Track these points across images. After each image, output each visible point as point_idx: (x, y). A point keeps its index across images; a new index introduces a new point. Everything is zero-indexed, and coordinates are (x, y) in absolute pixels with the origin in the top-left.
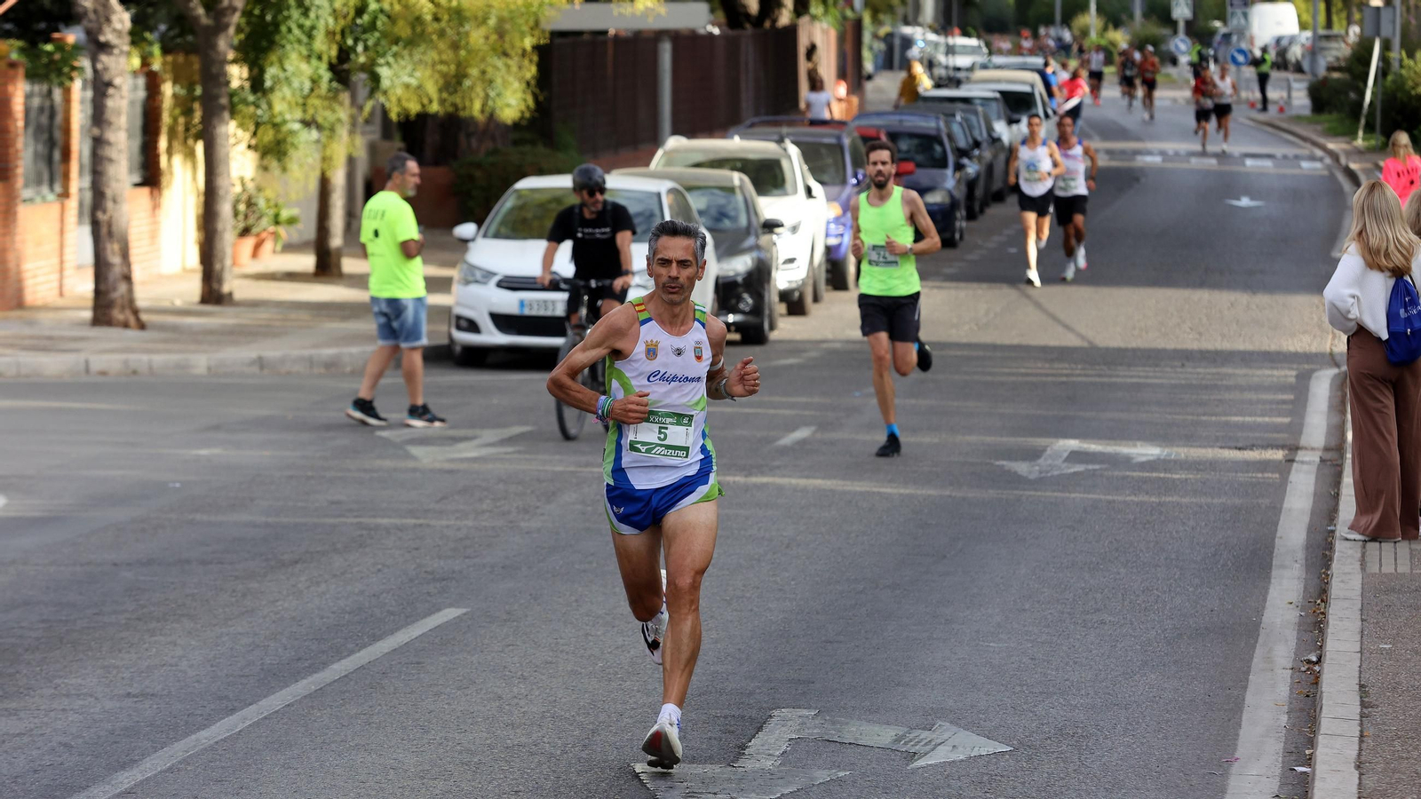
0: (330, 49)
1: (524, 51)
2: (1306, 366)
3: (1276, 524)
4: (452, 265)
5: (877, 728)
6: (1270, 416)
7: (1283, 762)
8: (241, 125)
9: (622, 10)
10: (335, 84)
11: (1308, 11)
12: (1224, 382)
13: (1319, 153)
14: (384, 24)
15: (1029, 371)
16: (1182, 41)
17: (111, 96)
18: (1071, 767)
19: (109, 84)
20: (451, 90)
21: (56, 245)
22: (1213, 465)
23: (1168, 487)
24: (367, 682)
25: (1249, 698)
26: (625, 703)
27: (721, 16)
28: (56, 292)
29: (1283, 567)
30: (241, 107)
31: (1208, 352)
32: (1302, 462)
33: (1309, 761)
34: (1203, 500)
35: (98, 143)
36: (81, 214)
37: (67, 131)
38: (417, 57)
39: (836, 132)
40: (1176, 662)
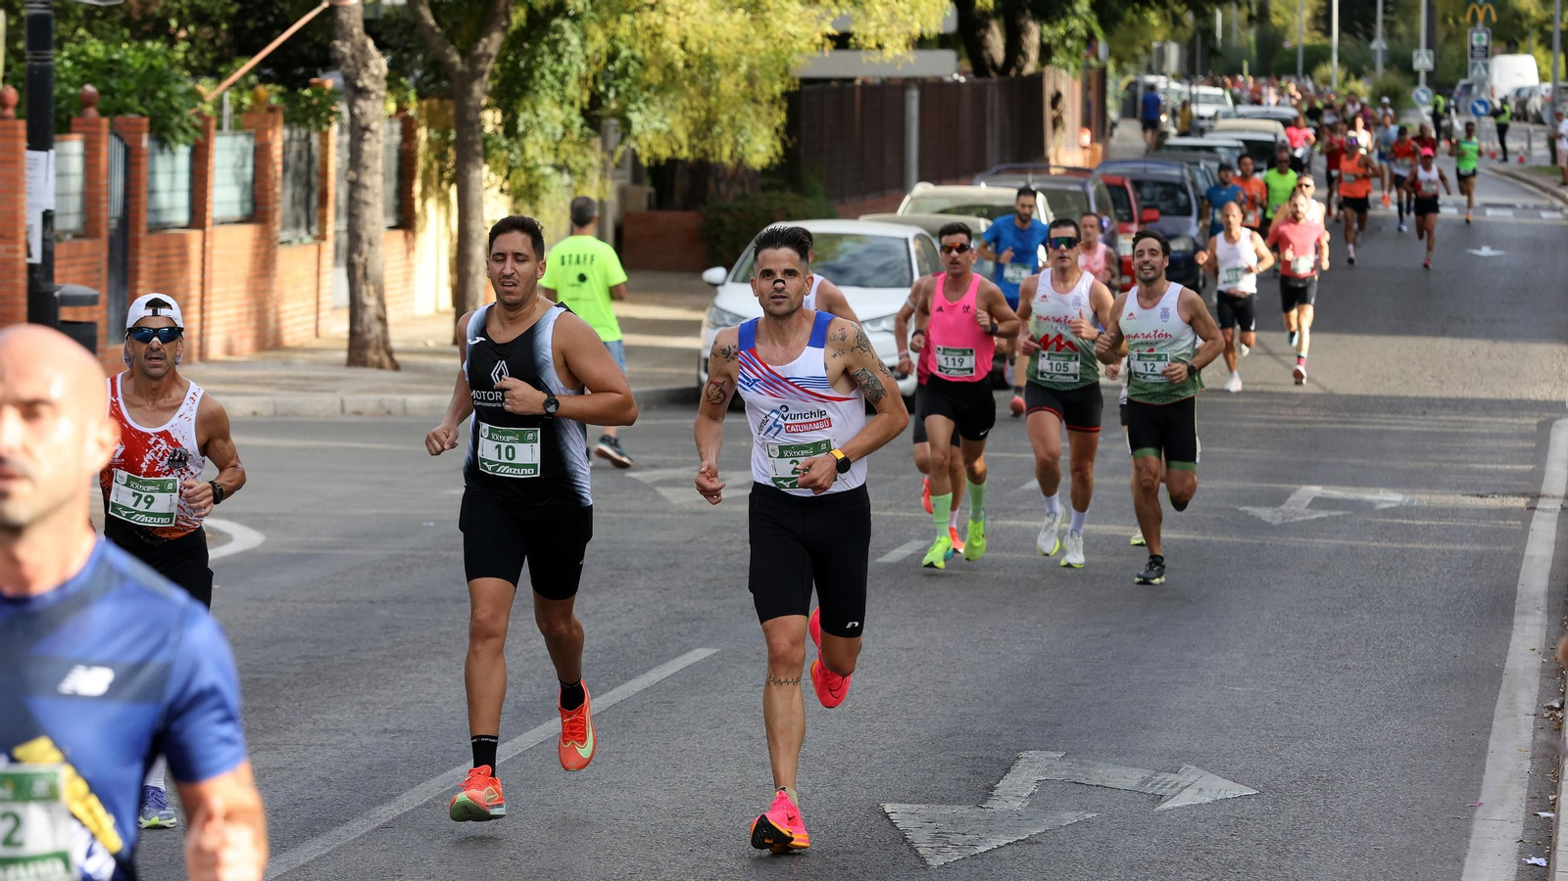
0: (582, 94)
1: (774, 97)
2: (1547, 414)
3: (1518, 571)
4: (701, 308)
5: (1124, 770)
6: (1511, 464)
7: (1527, 808)
8: (493, 169)
9: (871, 58)
10: (587, 130)
11: (1547, 63)
12: (1466, 430)
13: (1559, 203)
14: (635, 70)
15: (1272, 417)
16: (1423, 91)
17: (369, 140)
18: (1317, 811)
19: (366, 129)
20: (701, 136)
21: (313, 287)
22: (1454, 512)
23: (1410, 533)
24: (620, 720)
25: (1493, 744)
26: (874, 743)
27: (967, 65)
28: (313, 332)
29: (1525, 613)
30: (494, 151)
31: (1450, 400)
32: (1544, 510)
33: (1553, 806)
34: (1446, 547)
35: (355, 186)
36: (337, 256)
37: (324, 174)
38: (667, 104)
39: (1081, 179)
40: (1419, 707)
